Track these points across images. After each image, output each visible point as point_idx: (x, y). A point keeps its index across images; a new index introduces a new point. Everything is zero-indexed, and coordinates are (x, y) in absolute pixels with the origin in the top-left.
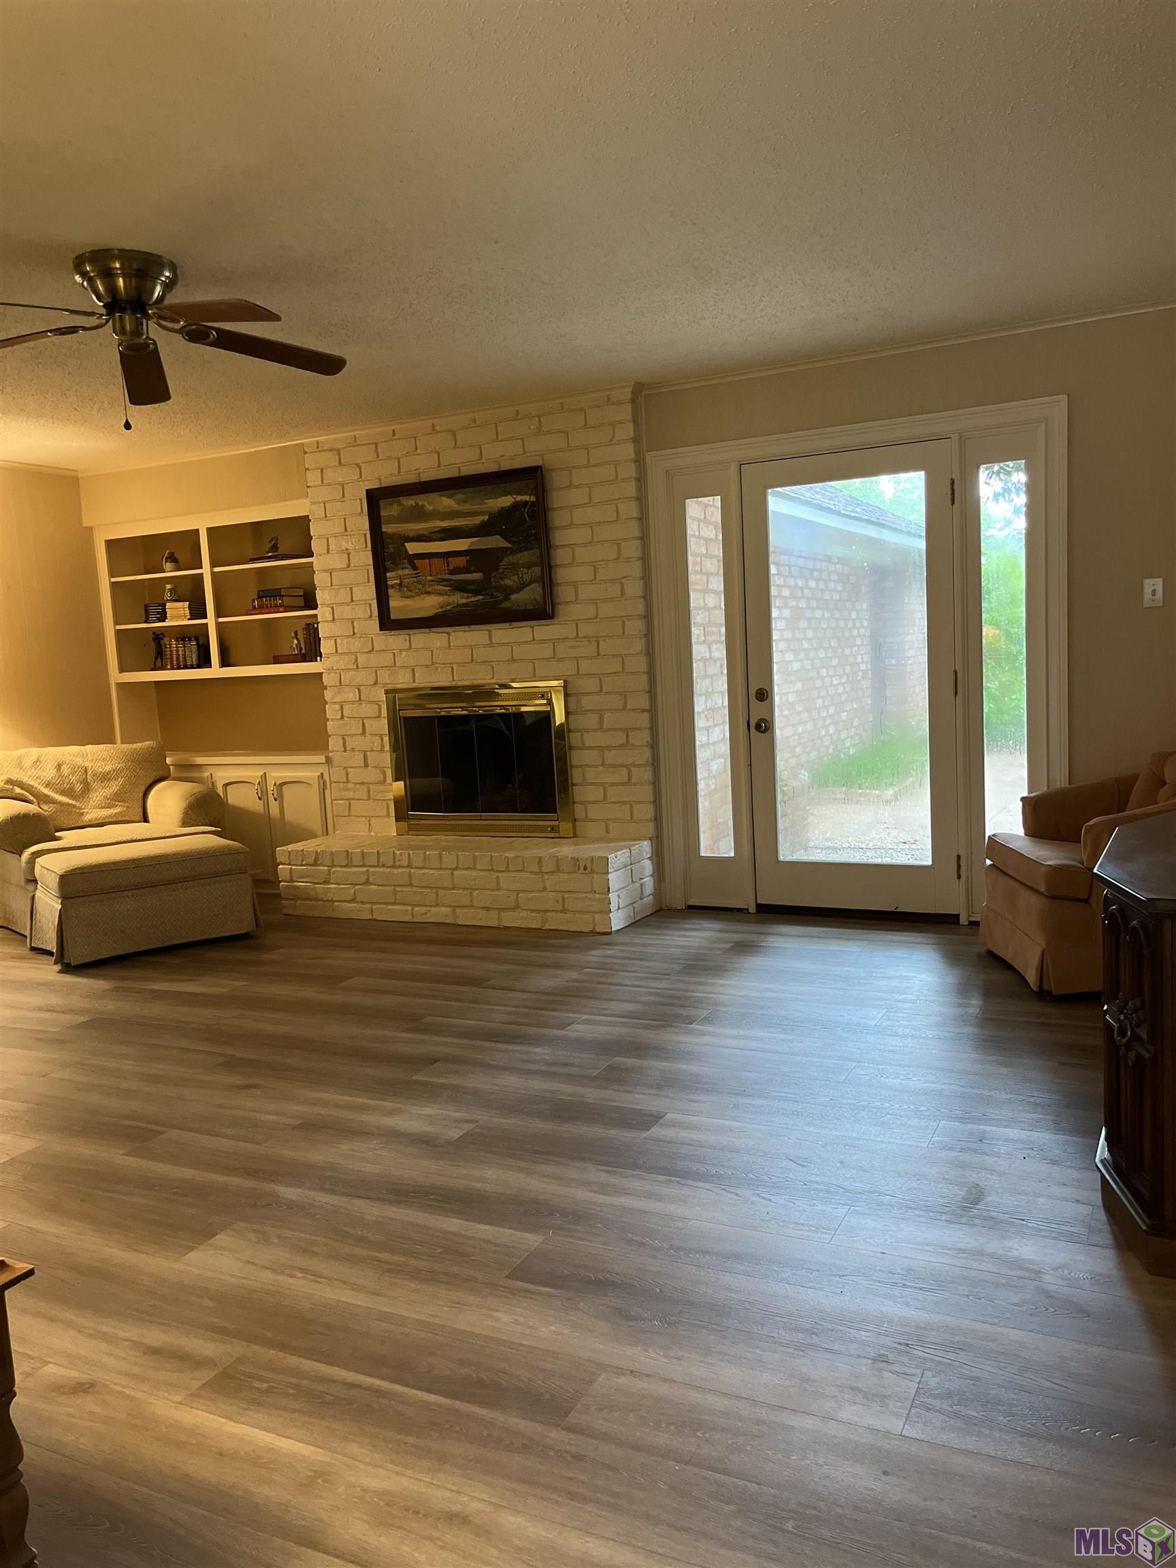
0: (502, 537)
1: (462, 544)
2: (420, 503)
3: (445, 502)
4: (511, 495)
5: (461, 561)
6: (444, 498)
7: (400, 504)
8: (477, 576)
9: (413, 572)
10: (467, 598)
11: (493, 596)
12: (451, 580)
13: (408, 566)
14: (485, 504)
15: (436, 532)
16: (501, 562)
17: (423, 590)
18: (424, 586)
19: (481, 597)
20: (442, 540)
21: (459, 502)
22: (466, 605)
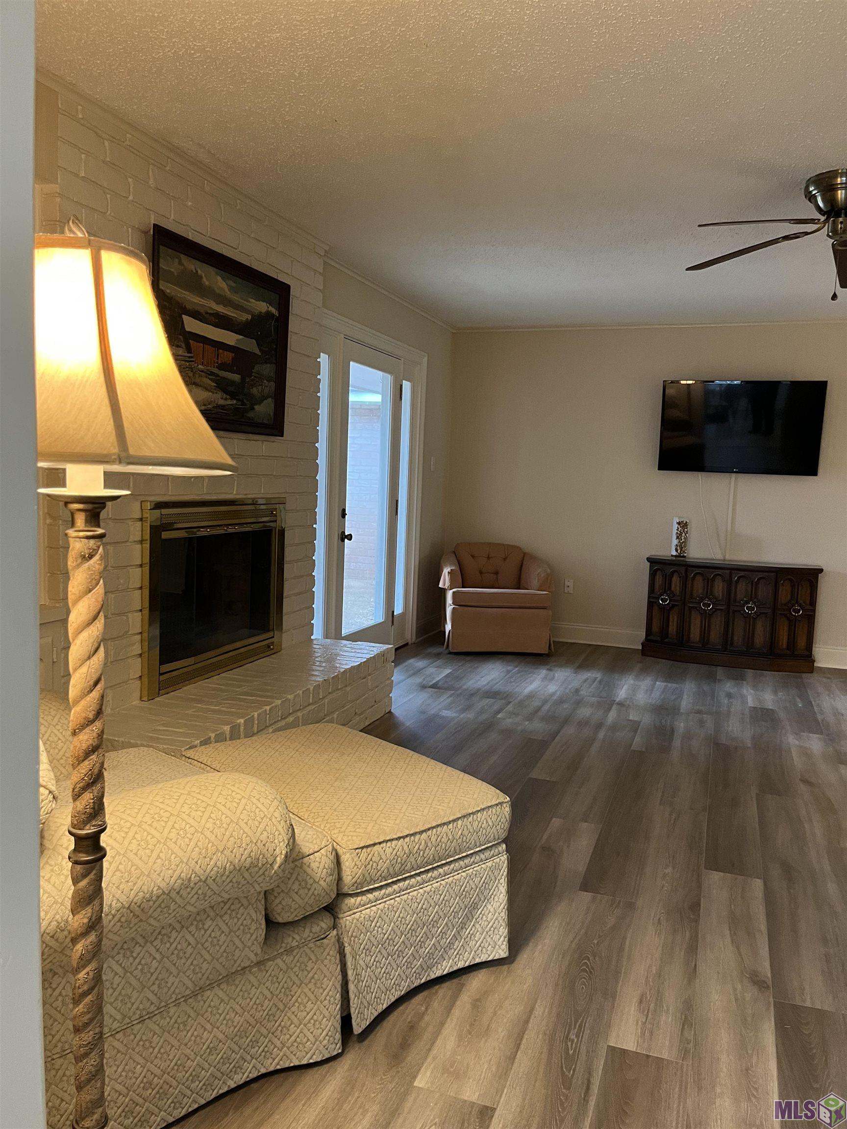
0: (257, 342)
1: (230, 338)
2: (199, 272)
3: (220, 283)
4: (267, 303)
5: (227, 357)
6: (219, 278)
7: (180, 263)
8: (236, 377)
9: (186, 354)
10: (226, 399)
11: (243, 404)
12: (217, 376)
13: (183, 345)
14: (250, 302)
15: (210, 314)
16: (253, 369)
17: (193, 380)
18: (194, 374)
19: (235, 402)
20: (216, 326)
21: (231, 288)
22: (223, 407)
